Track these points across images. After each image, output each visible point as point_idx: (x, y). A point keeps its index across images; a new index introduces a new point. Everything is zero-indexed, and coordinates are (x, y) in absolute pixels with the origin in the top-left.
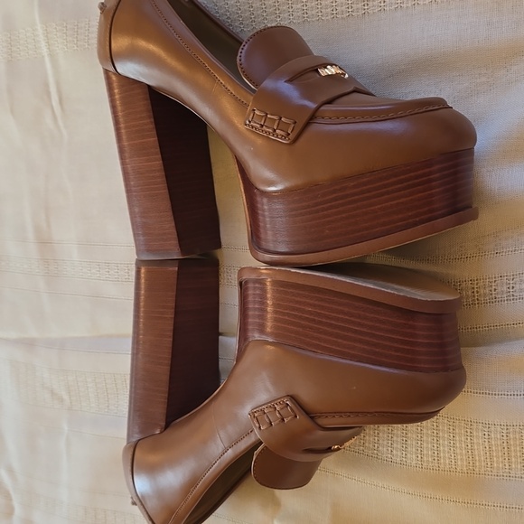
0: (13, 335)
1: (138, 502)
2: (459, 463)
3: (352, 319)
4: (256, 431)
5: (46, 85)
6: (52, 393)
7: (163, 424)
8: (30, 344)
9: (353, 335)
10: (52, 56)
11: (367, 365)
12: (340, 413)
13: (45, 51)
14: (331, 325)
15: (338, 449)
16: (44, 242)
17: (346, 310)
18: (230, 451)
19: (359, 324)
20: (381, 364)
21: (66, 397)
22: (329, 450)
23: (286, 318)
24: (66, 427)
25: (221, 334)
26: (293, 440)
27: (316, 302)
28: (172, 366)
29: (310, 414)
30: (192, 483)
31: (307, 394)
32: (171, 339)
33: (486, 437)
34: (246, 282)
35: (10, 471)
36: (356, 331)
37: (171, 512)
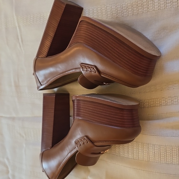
0: (8, 116)
1: (44, 171)
2: (145, 158)
3: (104, 111)
4: (77, 147)
5: (18, 36)
6: (20, 134)
7: (51, 146)
8: (13, 119)
9: (104, 116)
10: (19, 27)
11: (108, 126)
12: (101, 141)
13: (17, 25)
14: (97, 113)
15: (103, 153)
16: (17, 86)
17: (102, 108)
18: (69, 154)
19: (106, 113)
20: (112, 125)
21: (24, 136)
22: (100, 153)
23: (85, 111)
24: (24, 145)
25: (70, 116)
26: (87, 150)
27: (93, 106)
28: (53, 127)
29: (92, 142)
30: (59, 164)
31: (91, 135)
32: (53, 119)
33: (153, 149)
34: (74, 100)
35: (8, 159)
36: (105, 115)
37: (53, 174)
